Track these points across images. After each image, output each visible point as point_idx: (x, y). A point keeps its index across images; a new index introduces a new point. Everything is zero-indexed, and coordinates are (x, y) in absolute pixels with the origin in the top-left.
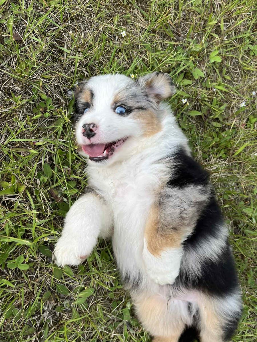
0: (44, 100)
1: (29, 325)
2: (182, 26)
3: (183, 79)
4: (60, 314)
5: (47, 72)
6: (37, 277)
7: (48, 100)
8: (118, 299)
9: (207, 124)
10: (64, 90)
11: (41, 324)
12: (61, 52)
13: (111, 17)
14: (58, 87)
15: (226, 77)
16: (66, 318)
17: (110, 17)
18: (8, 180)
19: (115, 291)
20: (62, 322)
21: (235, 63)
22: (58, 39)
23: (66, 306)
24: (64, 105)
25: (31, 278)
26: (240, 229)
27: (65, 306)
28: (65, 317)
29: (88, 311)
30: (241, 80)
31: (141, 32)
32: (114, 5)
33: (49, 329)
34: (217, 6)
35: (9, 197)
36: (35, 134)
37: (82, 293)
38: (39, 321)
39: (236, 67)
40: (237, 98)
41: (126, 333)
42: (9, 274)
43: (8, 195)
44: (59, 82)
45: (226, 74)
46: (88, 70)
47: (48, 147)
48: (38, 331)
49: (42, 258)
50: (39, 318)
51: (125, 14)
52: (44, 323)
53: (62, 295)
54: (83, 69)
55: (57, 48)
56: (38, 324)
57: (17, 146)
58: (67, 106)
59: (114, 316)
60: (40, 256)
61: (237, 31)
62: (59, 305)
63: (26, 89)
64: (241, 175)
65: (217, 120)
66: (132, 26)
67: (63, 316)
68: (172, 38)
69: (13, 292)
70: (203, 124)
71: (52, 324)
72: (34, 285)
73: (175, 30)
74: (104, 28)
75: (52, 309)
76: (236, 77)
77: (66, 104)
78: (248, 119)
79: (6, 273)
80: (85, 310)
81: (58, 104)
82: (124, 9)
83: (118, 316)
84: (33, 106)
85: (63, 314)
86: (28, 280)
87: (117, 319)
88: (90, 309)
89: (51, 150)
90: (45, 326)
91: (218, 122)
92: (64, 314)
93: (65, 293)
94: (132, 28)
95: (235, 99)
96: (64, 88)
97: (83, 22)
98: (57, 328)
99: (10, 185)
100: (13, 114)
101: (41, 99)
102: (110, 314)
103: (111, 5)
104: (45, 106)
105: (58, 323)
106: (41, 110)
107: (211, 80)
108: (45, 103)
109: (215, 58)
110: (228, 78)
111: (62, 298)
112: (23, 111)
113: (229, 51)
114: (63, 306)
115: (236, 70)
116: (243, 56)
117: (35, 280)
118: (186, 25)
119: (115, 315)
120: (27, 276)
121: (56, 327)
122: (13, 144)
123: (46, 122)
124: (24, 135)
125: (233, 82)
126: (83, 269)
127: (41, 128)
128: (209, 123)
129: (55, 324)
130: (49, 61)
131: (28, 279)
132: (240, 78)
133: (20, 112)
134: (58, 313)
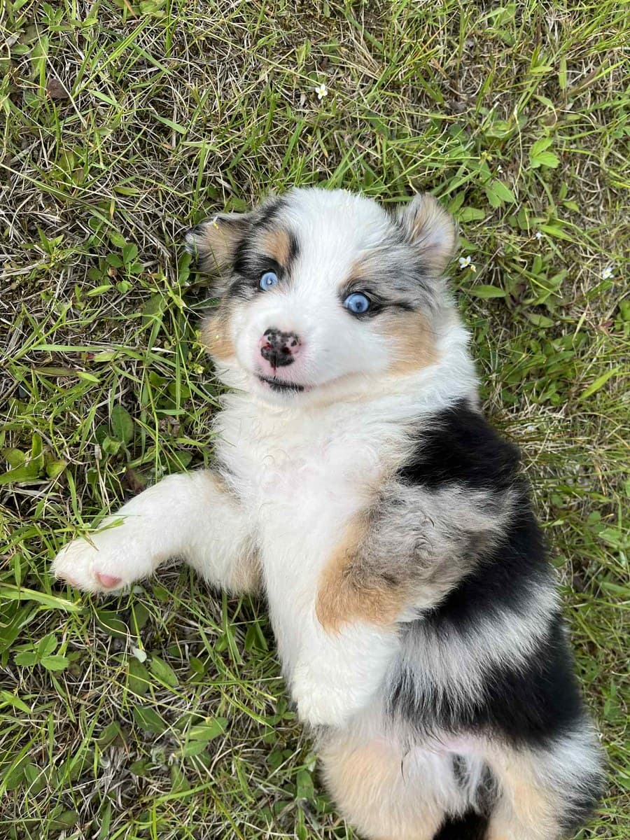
0: (119, 250)
1: (65, 806)
2: (465, 74)
3: (462, 206)
4: (141, 780)
5: (128, 181)
6: (86, 687)
7: (128, 249)
8: (285, 745)
9: (518, 318)
10: (168, 225)
11: (95, 804)
12: (165, 131)
13: (289, 47)
14: (155, 216)
15: (567, 205)
16: (156, 789)
17: (287, 46)
18: (24, 446)
19: (279, 725)
20: (146, 800)
21: (591, 169)
22: (159, 97)
23: (158, 761)
24: (167, 261)
25: (73, 690)
26: (589, 578)
27: (154, 760)
28: (155, 786)
29: (209, 773)
30: (603, 213)
31: (362, 87)
32: (298, 17)
33: (115, 816)
34: (551, 28)
35: (24, 488)
36: (94, 332)
37: (196, 730)
38: (90, 796)
39: (593, 181)
40: (592, 257)
41: (303, 829)
42: (19, 680)
43: (23, 485)
44: (157, 206)
45: (567, 197)
46: (230, 178)
47: (124, 366)
48: (87, 820)
49: (101, 640)
50: (89, 789)
51: (325, 40)
52: (102, 801)
53: (147, 734)
54: (216, 174)
55: (156, 120)
56: (87, 803)
57: (47, 361)
58: (174, 266)
59: (273, 788)
60: (97, 636)
61: (599, 92)
62: (139, 758)
63: (74, 220)
64: (596, 447)
65: (542, 309)
66: (341, 72)
67: (149, 784)
68: (438, 103)
69: (27, 723)
70: (507, 318)
71: (121, 805)
72: (79, 705)
73: (447, 84)
74: (272, 74)
75: (121, 767)
76: (592, 205)
77: (173, 260)
78: (618, 310)
79: (12, 675)
80: (203, 772)
81: (152, 258)
82: (323, 28)
83: (282, 786)
84: (90, 262)
85: (148, 780)
86: (64, 694)
87: (282, 793)
88: (214, 768)
89: (131, 373)
90: (105, 809)
91: (545, 315)
92: (151, 781)
93: (157, 729)
94: (341, 75)
95: (588, 259)
96: (168, 219)
97: (220, 56)
98: (134, 815)
99: (27, 458)
100: (39, 281)
101: (111, 245)
102: (265, 783)
103: (292, 16)
104: (119, 265)
105: (135, 802)
106: (110, 273)
107: (531, 210)
108: (121, 258)
109: (543, 157)
110: (573, 206)
111: (147, 742)
112: (66, 275)
113: (578, 140)
114: (150, 760)
115: (593, 188)
116: (610, 153)
117: (81, 695)
118: (473, 72)
119: (275, 784)
120: (62, 685)
121: (129, 812)
122: (39, 356)
123: (123, 304)
124: (66, 333)
125: (585, 217)
126: (203, 670)
127: (109, 318)
128: (523, 316)
129: (127, 803)
130: (135, 153)
131: (65, 691)
132: (602, 208)
133: (58, 277)
134: (136, 778)
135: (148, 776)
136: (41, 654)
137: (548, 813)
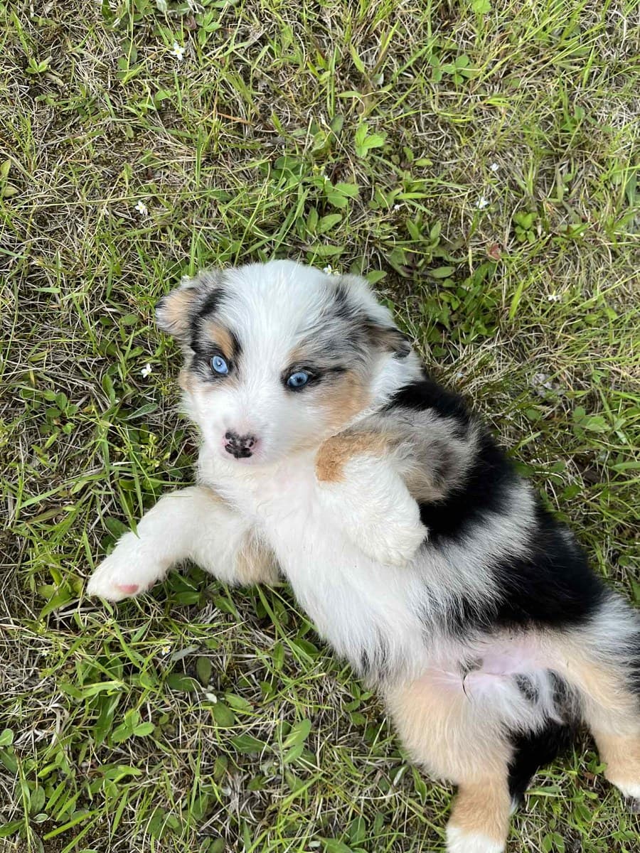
0: (54, 402)
1: (211, 837)
2: (272, 110)
3: (319, 219)
4: (262, 793)
5: (36, 347)
6: (184, 738)
7: (59, 398)
8: (376, 721)
9: (421, 281)
10: (82, 364)
11: (234, 827)
12: (46, 296)
13: (115, 176)
14: (68, 363)
15: (418, 164)
16: (278, 796)
17: (114, 176)
18: (49, 580)
19: (362, 707)
20: (271, 808)
21: (430, 120)
22: (32, 273)
23: (269, 774)
24: (95, 393)
25: (176, 745)
26: (601, 467)
27: (266, 774)
28: (276, 794)
29: (318, 768)
30: (460, 150)
31: (188, 173)
32: (111, 149)
33: (253, 829)
34: (330, 25)
35: (63, 611)
36: (67, 470)
37: (291, 737)
38: (228, 822)
39: (435, 129)
40: (467, 193)
41: (422, 785)
42: (129, 753)
43: (62, 608)
44: (67, 354)
45: (416, 155)
46: (112, 303)
47: (100, 485)
48: (233, 841)
49: (181, 698)
50: (224, 816)
51: (142, 153)
52: (239, 823)
53: (252, 756)
54: (101, 307)
55: (36, 293)
56: (227, 829)
57: (40, 510)
58: (102, 393)
59: (381, 759)
60: (175, 697)
61: (402, 51)
62: (253, 777)
63: (11, 398)
64: (552, 351)
65: (439, 262)
66: (166, 170)
67: (271, 794)
68: (259, 149)
69: (150, 783)
70: (411, 286)
71: (254, 819)
72: (186, 755)
73: (260, 128)
74: (110, 207)
75: (242, 789)
76: (447, 149)
77: (98, 388)
78: (514, 225)
79: (124, 752)
80: (312, 769)
81: (82, 395)
82: (136, 145)
83: (389, 755)
84: (38, 422)
85: (268, 791)
86: (170, 751)
87: (390, 761)
88: (321, 761)
89: (107, 489)
90: (242, 827)
91: (446, 266)
92: (272, 791)
93: (257, 749)
94: (168, 172)
95: (463, 197)
96: (81, 360)
97: (64, 216)
98: (270, 823)
99: (55, 587)
100: (8, 455)
101: (48, 402)
102: (369, 757)
103: (106, 152)
104: (59, 413)
105: (264, 812)
106: (55, 422)
107: (385, 187)
108: (59, 408)
109: (368, 141)
110: (425, 162)
111: (255, 762)
112: (23, 440)
113: (404, 103)
114: (264, 775)
115: (440, 134)
116: (442, 96)
117: (184, 747)
118: (279, 105)
119: (383, 756)
120: (166, 745)
121: (264, 822)
122: (35, 508)
123: (78, 439)
124: (46, 482)
125: (443, 163)
126: (271, 689)
127: (73, 455)
128: (425, 277)
129: (260, 816)
130: (33, 324)
131: (170, 748)
132: (457, 146)
133: (18, 445)
134: (257, 793)
135: (267, 788)
136: (131, 727)
137: (614, 685)
